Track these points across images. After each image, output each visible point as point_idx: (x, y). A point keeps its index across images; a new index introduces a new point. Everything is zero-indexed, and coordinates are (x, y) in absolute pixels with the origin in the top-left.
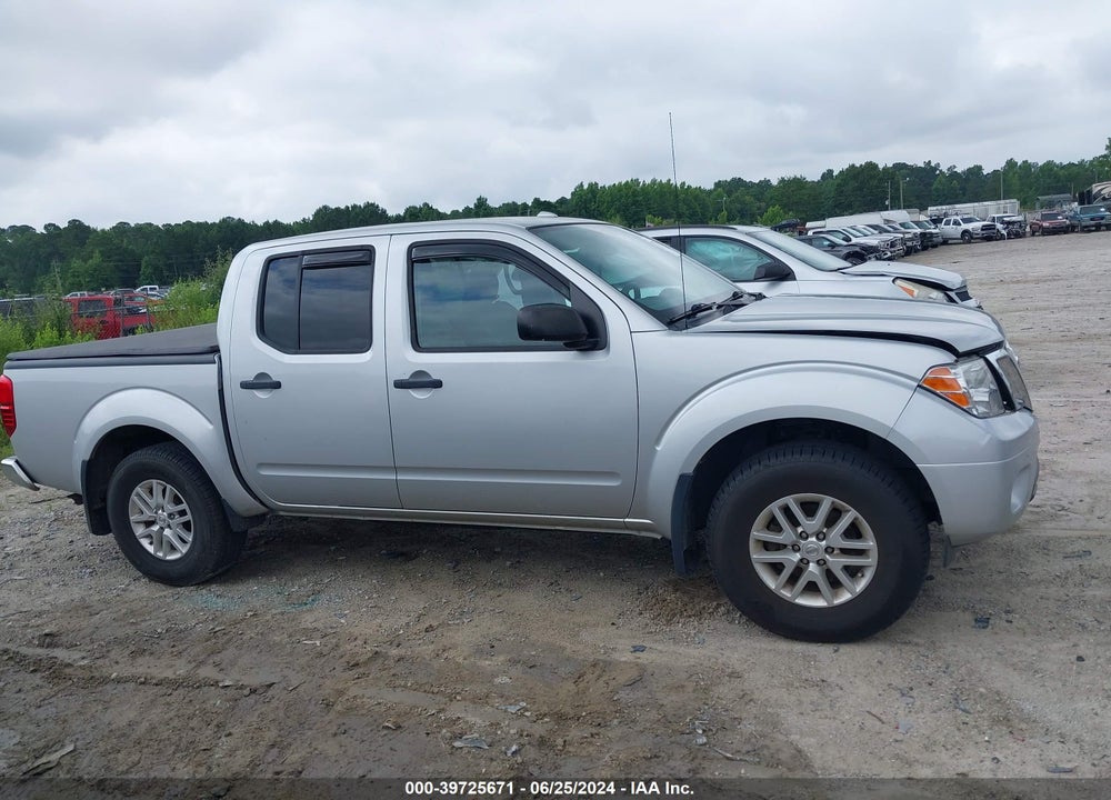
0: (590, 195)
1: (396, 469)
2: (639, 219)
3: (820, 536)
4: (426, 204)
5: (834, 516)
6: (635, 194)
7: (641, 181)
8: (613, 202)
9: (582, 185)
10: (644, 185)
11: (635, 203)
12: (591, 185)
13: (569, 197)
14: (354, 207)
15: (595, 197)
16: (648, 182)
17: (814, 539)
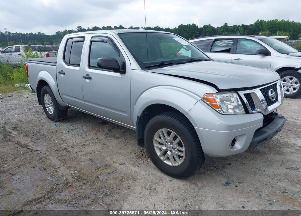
0: (260, 24)
1: (84, 101)
2: (276, 32)
3: (172, 143)
4: (209, 25)
5: (175, 138)
6: (275, 24)
7: (278, 20)
8: (267, 26)
9: (258, 20)
10: (279, 21)
11: (275, 27)
12: (261, 21)
13: (254, 24)
14: (189, 25)
15: (262, 24)
16: (281, 20)
17: (170, 144)
